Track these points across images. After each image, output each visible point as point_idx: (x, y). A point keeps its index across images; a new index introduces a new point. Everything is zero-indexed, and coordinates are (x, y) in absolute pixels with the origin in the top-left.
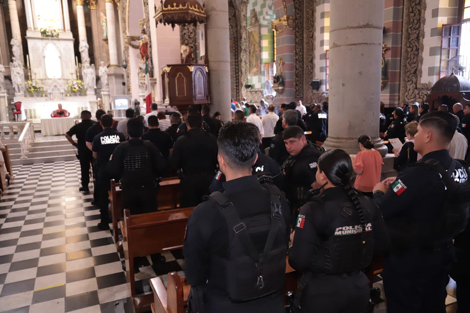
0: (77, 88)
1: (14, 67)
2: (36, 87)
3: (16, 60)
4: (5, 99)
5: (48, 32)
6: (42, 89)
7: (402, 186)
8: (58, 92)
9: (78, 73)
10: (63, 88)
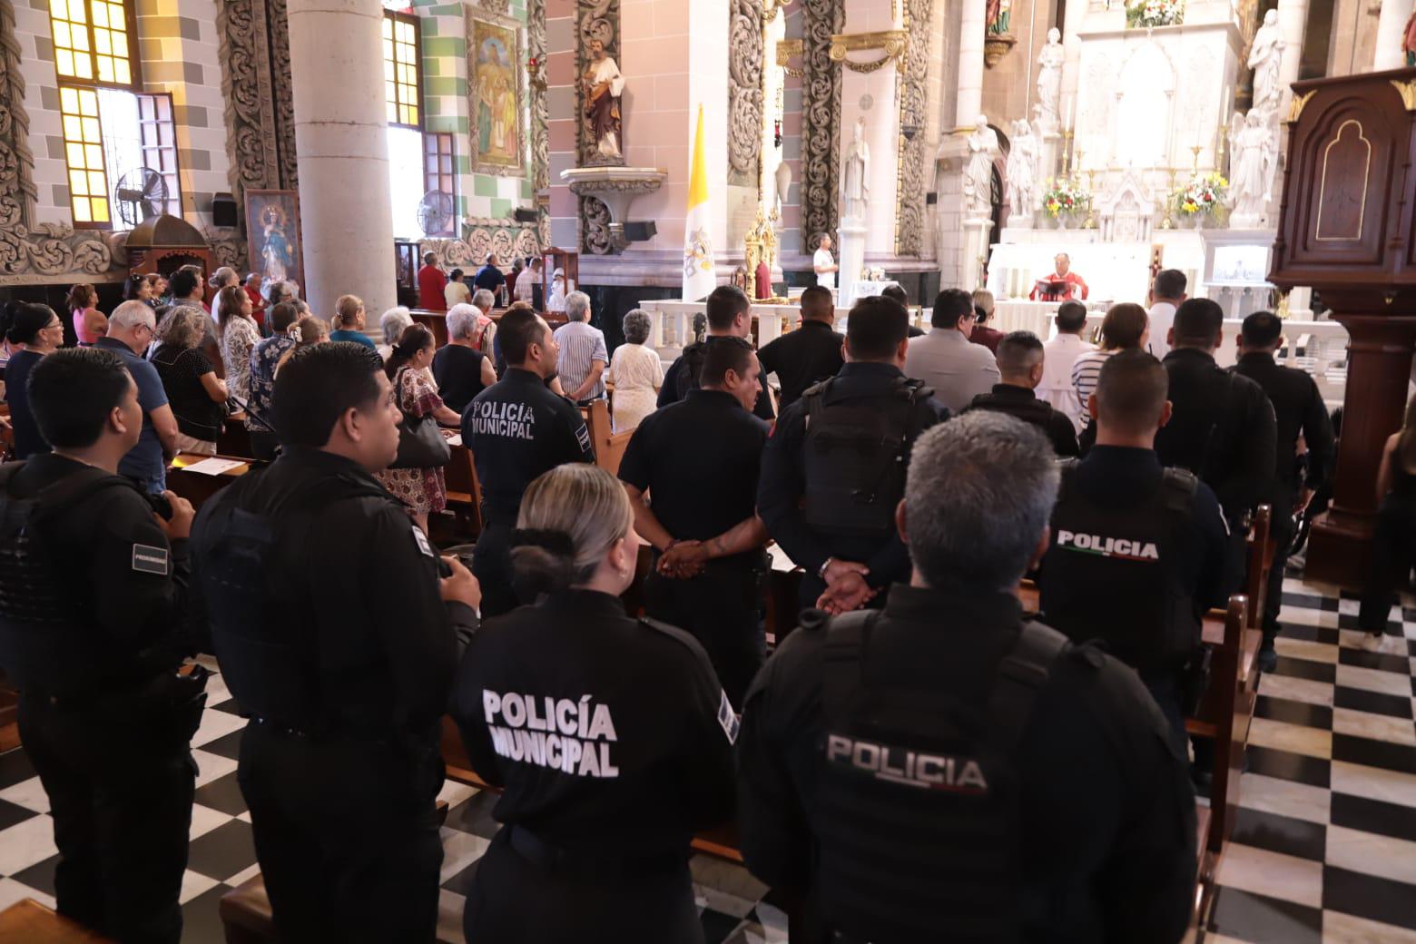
0: (1200, 201)
1: (1020, 134)
2: (1067, 197)
3: (1043, 111)
4: (980, 235)
5: (1149, 9)
6: (1086, 205)
8: (1134, 213)
9: (1221, 147)
10: (1150, 200)
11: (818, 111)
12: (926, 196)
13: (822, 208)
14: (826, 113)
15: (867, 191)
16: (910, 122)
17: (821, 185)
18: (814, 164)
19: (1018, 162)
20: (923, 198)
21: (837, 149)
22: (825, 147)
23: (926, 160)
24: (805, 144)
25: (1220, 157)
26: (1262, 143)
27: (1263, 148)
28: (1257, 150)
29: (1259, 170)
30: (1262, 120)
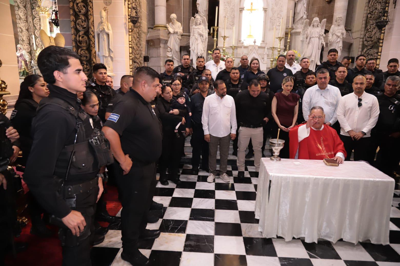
1: (196, 24)
9: (289, 38)
10: (265, 62)
11: (79, 5)
12: (143, 57)
13: (87, 61)
14: (84, 7)
15: (112, 52)
16: (134, 14)
17: (85, 48)
18: (79, 36)
19: (197, 39)
20: (142, 59)
21: (93, 28)
22: (85, 26)
23: (142, 39)
24: (73, 23)
25: (288, 43)
26: (320, 35)
27: (320, 38)
28: (318, 39)
29: (318, 49)
30: (319, 24)
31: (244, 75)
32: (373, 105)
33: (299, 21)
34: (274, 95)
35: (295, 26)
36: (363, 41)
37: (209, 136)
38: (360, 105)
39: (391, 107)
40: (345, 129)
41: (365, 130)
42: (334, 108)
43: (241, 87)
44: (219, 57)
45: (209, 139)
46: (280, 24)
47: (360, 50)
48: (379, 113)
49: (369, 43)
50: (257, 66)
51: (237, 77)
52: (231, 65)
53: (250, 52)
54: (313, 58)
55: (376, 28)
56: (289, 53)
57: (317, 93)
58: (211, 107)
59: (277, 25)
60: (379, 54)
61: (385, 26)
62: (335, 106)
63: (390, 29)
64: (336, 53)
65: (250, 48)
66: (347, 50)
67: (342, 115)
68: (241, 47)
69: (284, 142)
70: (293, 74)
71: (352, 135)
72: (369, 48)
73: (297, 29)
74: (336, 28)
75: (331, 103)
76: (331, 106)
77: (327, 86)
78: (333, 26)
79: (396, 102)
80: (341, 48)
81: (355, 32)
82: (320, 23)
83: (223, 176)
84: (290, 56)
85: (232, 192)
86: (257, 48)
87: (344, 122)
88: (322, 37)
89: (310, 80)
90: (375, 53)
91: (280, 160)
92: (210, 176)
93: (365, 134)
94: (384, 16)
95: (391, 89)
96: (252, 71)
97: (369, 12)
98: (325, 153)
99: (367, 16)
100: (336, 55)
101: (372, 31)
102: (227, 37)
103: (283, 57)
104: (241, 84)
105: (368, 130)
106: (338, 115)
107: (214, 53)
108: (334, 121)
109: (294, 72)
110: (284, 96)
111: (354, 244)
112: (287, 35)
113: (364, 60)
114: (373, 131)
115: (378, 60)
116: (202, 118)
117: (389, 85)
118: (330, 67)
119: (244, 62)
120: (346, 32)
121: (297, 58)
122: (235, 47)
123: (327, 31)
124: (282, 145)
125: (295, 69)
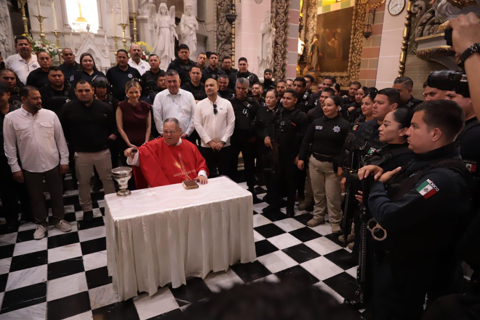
7: (433, 188)
9: (135, 26)
10: (107, 57)
25: (135, 32)
26: (170, 25)
27: (172, 29)
28: (168, 30)
29: (171, 42)
30: (168, 11)
31: (73, 76)
32: (228, 110)
33: (144, 5)
34: (118, 105)
35: (141, 11)
36: (217, 35)
37: (20, 174)
38: (215, 112)
39: (245, 111)
40: (204, 140)
41: (225, 139)
42: (189, 116)
43: (69, 94)
44: (27, 50)
45: (23, 178)
46: (120, 5)
47: (216, 44)
48: (234, 119)
49: (222, 37)
50: (91, 64)
51: (59, 81)
52: (47, 63)
53: (84, 42)
54: (167, 53)
55: (227, 21)
56: (134, 47)
57: (168, 98)
58: (17, 129)
59: (117, 8)
60: (233, 50)
61: (234, 21)
62: (190, 113)
63: (239, 23)
64: (187, 50)
65: (83, 36)
66: (203, 44)
67: (200, 124)
68: (69, 34)
69: (131, 170)
70: (141, 74)
71: (213, 147)
72: (224, 43)
73: (144, 15)
74: (188, 18)
75: (184, 110)
76: (185, 113)
77: (178, 91)
78: (183, 15)
79: (248, 105)
80: (196, 42)
81: (208, 24)
82: (169, 9)
83: (60, 224)
84: (135, 50)
85: (76, 245)
86: (93, 36)
87: (203, 132)
88: (173, 28)
89: (163, 83)
90: (229, 49)
91: (130, 194)
92: (38, 229)
93: (225, 143)
94: (232, 9)
95: (241, 92)
96: (86, 71)
97: (218, 3)
98: (185, 172)
99: (217, 8)
100: (188, 53)
101: (224, 24)
102: (44, 18)
103: (123, 53)
104: (67, 89)
105: (227, 138)
106: (196, 125)
107: (18, 44)
108: (190, 132)
109: (142, 72)
110: (131, 106)
111: (225, 271)
112: (131, 21)
113: (216, 58)
114: (232, 138)
115: (233, 57)
116: (5, 147)
117: (239, 88)
118: (183, 66)
119: (68, 59)
120: (198, 23)
121: (148, 52)
122: (59, 34)
123: (178, 20)
124: (129, 174)
125: (143, 67)
